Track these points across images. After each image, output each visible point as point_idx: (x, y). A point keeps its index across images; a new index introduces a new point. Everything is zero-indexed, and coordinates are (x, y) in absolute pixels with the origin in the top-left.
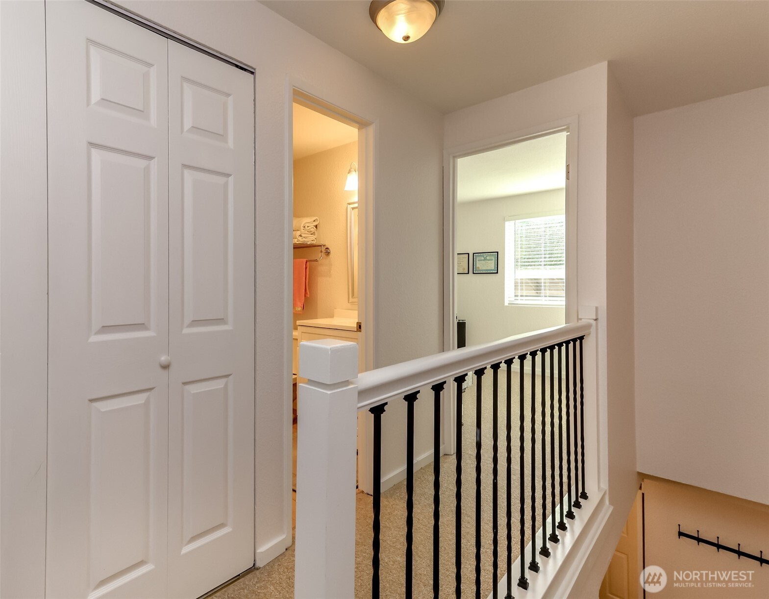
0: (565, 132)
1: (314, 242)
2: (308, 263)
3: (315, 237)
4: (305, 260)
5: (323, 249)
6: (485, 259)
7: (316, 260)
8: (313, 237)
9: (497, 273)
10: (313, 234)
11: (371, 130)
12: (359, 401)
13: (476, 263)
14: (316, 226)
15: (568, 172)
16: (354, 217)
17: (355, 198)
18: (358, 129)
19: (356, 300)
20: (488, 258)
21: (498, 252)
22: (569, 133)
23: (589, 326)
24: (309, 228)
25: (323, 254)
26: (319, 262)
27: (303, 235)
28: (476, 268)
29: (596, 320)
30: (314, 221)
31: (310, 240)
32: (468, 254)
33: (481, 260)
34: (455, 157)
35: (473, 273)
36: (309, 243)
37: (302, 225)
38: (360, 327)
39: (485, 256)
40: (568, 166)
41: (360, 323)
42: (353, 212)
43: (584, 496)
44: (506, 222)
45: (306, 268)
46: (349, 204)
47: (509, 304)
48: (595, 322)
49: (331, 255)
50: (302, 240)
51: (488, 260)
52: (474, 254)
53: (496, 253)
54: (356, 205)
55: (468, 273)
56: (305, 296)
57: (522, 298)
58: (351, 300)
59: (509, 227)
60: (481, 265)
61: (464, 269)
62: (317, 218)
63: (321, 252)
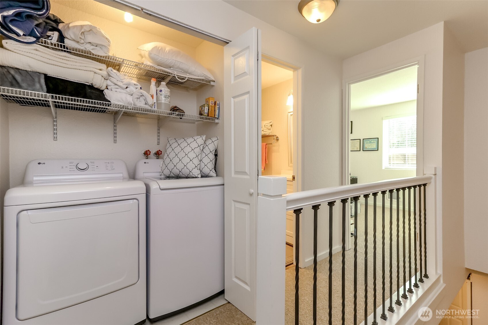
0: (417, 65)
1: (270, 134)
2: (267, 145)
3: (271, 131)
4: (265, 144)
5: (275, 137)
6: (370, 142)
7: (271, 144)
8: (270, 131)
9: (378, 150)
10: (270, 129)
11: (300, 71)
12: (287, 205)
13: (365, 144)
14: (271, 125)
15: (418, 89)
16: (291, 120)
17: (291, 109)
18: (293, 71)
19: (292, 165)
20: (372, 142)
21: (378, 138)
22: (419, 66)
23: (430, 178)
24: (267, 126)
25: (275, 141)
26: (273, 144)
27: (264, 130)
28: (365, 147)
29: (435, 175)
30: (270, 123)
31: (267, 133)
32: (360, 139)
33: (368, 143)
34: (349, 84)
35: (363, 151)
36: (267, 134)
37: (264, 125)
38: (294, 178)
39: (370, 141)
40: (418, 85)
41: (294, 176)
42: (291, 117)
43: (426, 276)
44: (383, 121)
45: (266, 148)
46: (289, 113)
47: (385, 168)
48: (434, 176)
49: (280, 141)
50: (264, 133)
51: (372, 143)
52: (363, 139)
53: (377, 139)
54: (292, 113)
55: (360, 151)
56: (265, 163)
57: (394, 165)
58: (290, 165)
59: (386, 123)
60: (367, 146)
61: (357, 148)
62: (271, 121)
63: (274, 139)
